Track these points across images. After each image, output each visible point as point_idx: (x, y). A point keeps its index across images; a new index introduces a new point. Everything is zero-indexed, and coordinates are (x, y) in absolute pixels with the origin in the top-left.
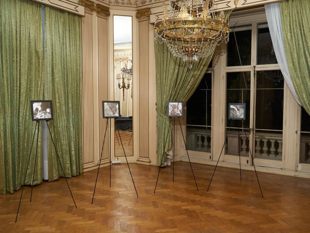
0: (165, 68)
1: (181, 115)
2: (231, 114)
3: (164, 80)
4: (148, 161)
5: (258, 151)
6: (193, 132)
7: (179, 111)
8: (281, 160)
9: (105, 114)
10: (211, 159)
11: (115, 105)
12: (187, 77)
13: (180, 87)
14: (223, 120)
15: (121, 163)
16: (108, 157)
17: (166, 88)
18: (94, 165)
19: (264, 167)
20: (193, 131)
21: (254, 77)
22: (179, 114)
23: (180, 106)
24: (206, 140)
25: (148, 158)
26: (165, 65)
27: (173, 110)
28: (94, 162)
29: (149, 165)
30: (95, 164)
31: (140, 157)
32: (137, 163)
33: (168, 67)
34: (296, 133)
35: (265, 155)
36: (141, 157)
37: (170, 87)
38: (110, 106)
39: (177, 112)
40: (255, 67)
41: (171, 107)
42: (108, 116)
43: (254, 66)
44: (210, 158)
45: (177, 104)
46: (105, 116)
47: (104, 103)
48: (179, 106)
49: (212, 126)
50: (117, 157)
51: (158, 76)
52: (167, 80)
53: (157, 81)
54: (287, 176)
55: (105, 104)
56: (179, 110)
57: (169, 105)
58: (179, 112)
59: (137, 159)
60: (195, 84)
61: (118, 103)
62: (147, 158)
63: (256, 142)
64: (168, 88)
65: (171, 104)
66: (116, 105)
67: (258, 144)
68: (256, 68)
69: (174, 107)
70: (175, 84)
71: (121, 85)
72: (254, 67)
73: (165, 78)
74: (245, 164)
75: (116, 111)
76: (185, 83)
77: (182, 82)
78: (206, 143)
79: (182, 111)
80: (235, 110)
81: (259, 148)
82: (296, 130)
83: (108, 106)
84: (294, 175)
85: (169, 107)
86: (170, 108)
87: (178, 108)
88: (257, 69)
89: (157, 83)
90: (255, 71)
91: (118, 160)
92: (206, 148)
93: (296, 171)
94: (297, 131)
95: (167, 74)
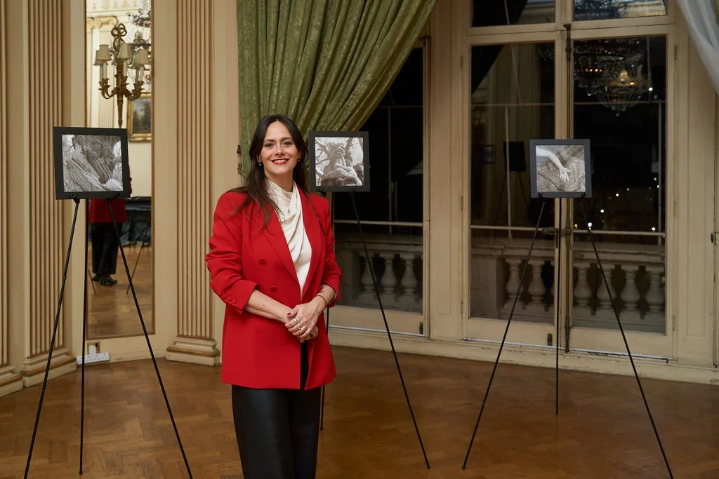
0: (272, 25)
1: (360, 183)
2: (541, 178)
3: (271, 66)
4: (210, 349)
5: (582, 303)
6: (346, 245)
7: (352, 168)
8: (661, 330)
9: (66, 180)
10: (425, 333)
11: (107, 144)
12: (356, 56)
13: (329, 88)
14: (462, 203)
15: (112, 361)
16: (61, 343)
17: (275, 93)
18: (9, 376)
19: (607, 354)
20: (348, 242)
21: (568, 59)
22: (352, 180)
23: (357, 148)
24: (409, 270)
25: (211, 339)
26: (273, 17)
27: (332, 166)
28: (8, 364)
29: (215, 366)
30: (12, 372)
31: (179, 336)
32: (168, 358)
33: (282, 22)
34: (712, 240)
35: (606, 313)
36: (182, 336)
37: (291, 89)
38: (88, 147)
39: (346, 174)
40: (568, 27)
41: (324, 155)
42: (78, 190)
43: (565, 26)
44: (421, 332)
45: (343, 141)
46: (66, 190)
47: (64, 136)
48: (351, 149)
49: (425, 225)
50: (96, 341)
51: (246, 52)
52: (279, 64)
53: (241, 69)
54: (685, 383)
55: (68, 139)
56: (355, 163)
57: (317, 147)
58: (353, 174)
59: (166, 346)
60: (385, 78)
61: (119, 137)
62: (205, 339)
63: (576, 270)
64: (284, 93)
65: (321, 141)
66: (112, 146)
67: (582, 278)
68: (572, 32)
69: (334, 154)
70: (308, 81)
71: (112, 83)
72: (565, 29)
73: (271, 58)
74: (543, 349)
75: (112, 167)
76: (347, 76)
77: (336, 71)
78: (408, 280)
79: (362, 168)
80: (554, 165)
81: (584, 292)
82: (710, 231)
83: (79, 149)
84: (711, 381)
85: (317, 153)
86: (320, 159)
87: (348, 157)
88: (575, 35)
89: (241, 79)
90: (569, 39)
91: (98, 351)
92: (409, 298)
93: (716, 366)
94: (715, 233)
95: (282, 46)
